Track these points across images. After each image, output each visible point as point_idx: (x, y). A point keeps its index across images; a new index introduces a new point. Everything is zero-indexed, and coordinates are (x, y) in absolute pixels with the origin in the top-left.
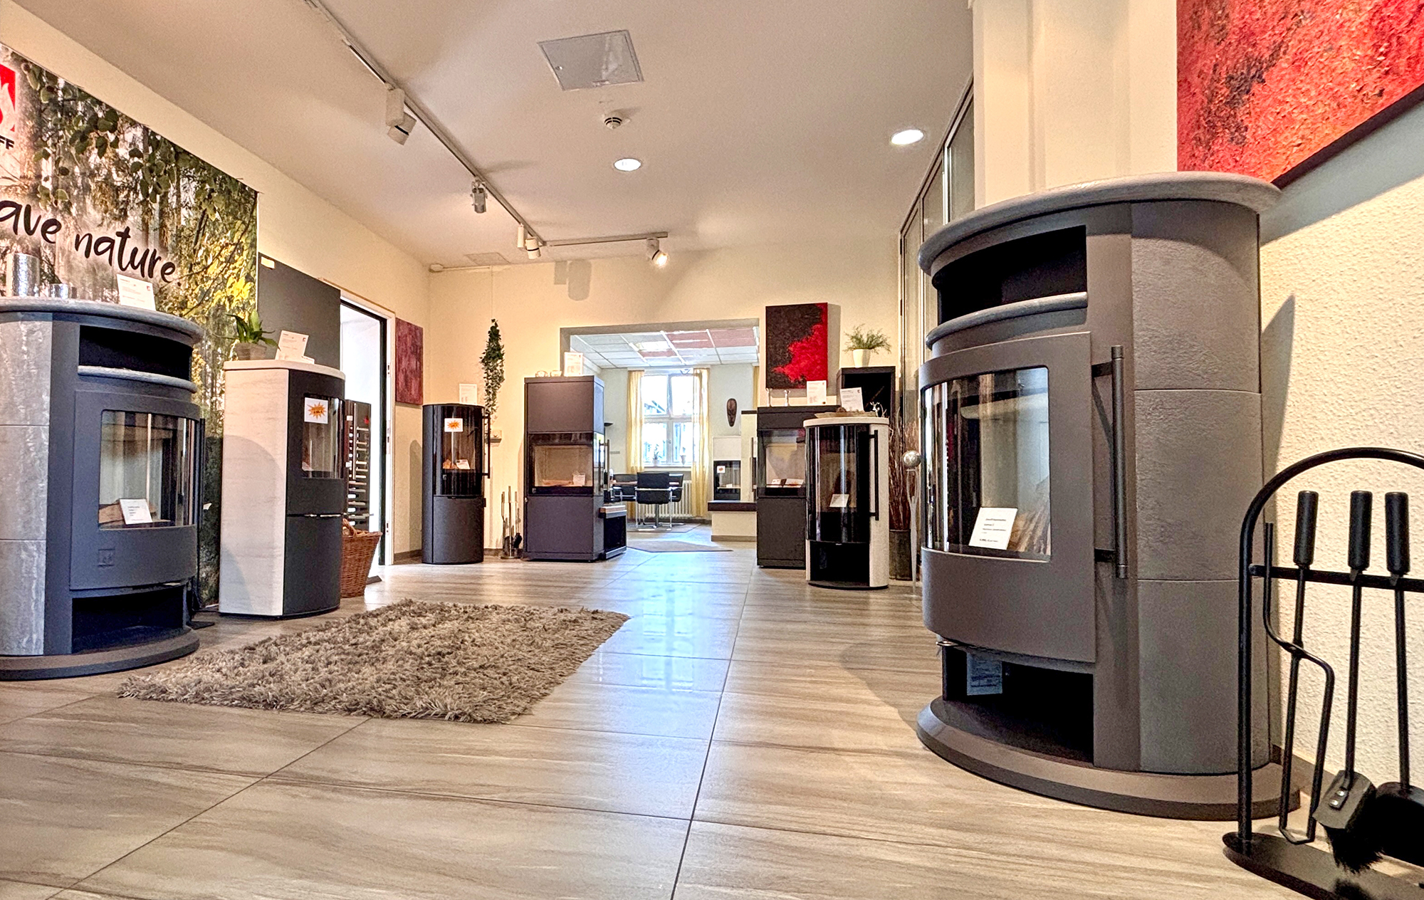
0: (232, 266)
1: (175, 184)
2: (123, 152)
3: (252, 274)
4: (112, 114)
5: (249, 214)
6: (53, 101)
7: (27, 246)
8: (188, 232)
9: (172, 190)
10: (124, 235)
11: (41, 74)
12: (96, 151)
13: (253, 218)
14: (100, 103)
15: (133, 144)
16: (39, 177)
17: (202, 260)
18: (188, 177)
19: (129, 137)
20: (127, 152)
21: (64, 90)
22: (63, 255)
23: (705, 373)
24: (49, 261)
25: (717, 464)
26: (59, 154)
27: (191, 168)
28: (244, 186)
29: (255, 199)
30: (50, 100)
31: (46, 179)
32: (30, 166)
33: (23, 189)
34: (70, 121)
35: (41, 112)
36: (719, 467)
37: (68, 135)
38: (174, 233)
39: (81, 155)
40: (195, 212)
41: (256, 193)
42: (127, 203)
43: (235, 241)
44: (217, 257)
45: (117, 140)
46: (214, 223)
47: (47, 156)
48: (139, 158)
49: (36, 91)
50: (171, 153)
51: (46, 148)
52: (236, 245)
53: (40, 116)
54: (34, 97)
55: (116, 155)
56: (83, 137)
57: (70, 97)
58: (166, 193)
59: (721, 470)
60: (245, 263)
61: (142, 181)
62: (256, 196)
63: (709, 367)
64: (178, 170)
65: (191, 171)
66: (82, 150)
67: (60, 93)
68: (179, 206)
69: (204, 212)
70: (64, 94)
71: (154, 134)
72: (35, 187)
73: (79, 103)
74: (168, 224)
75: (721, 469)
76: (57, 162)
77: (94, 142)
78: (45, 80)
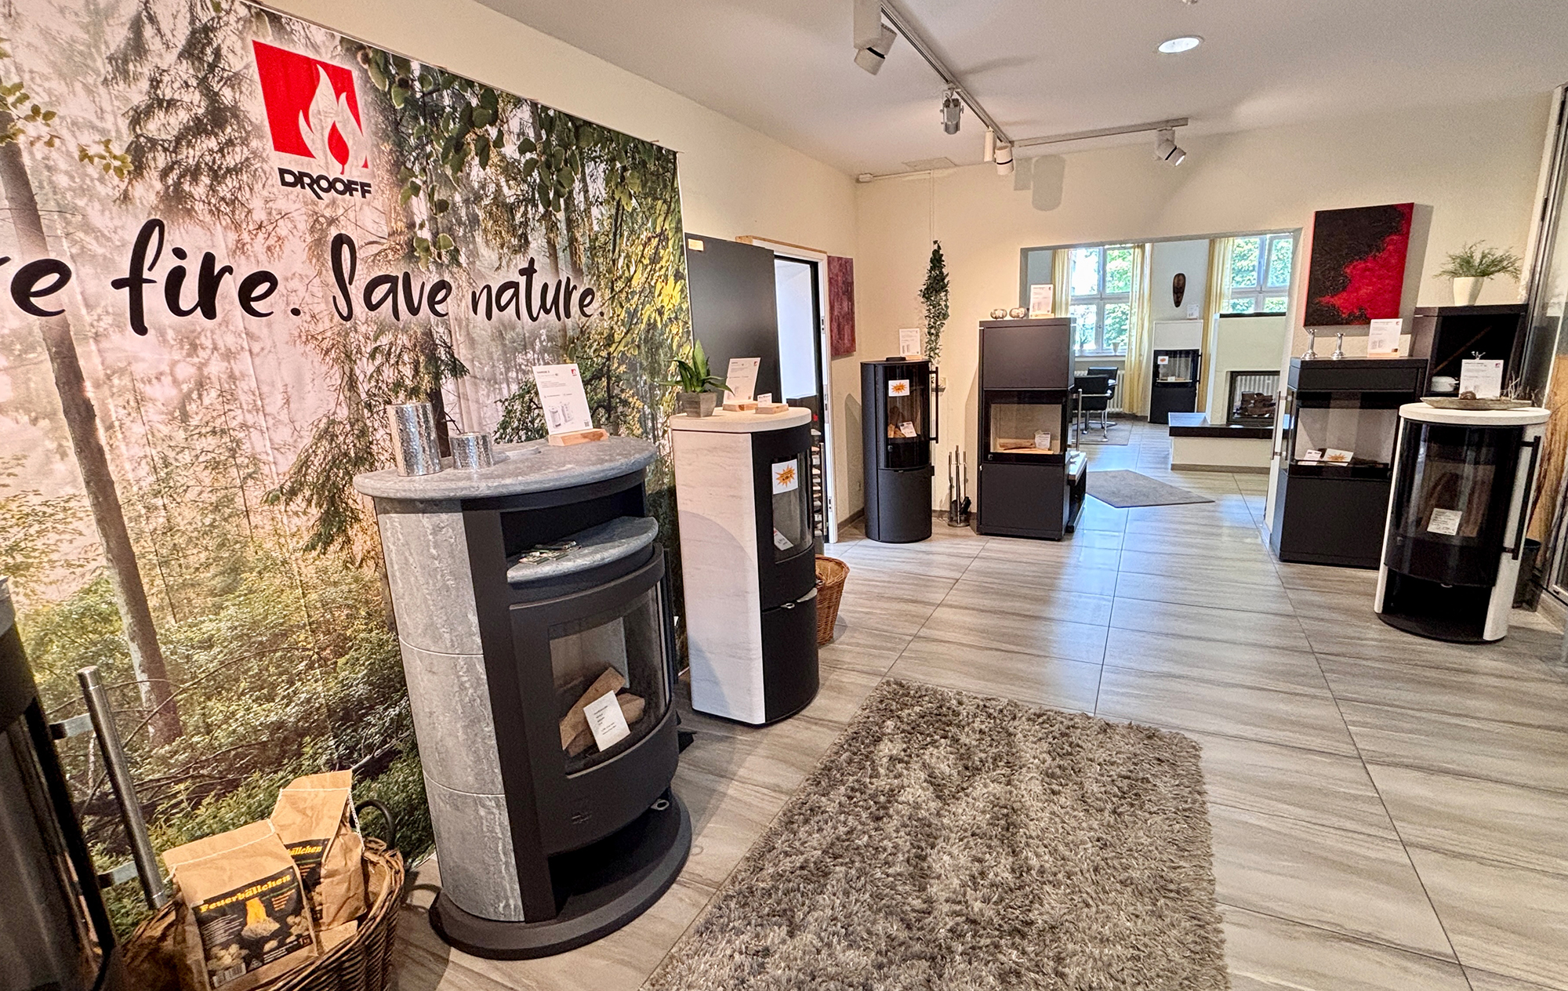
0: (658, 266)
1: (579, 176)
2: (510, 150)
3: (681, 270)
4: (489, 96)
5: (669, 188)
6: (410, 102)
7: (415, 332)
8: (602, 239)
9: (577, 185)
10: (529, 272)
11: (387, 62)
12: (477, 159)
13: (675, 190)
14: (470, 84)
15: (522, 133)
16: (411, 226)
17: (623, 273)
18: (593, 159)
19: (514, 124)
20: (516, 147)
21: (422, 79)
22: (460, 328)
23: (1149, 245)
24: (445, 343)
25: (1157, 353)
26: (432, 182)
27: (596, 145)
28: (660, 149)
29: (674, 163)
30: (406, 101)
31: (422, 226)
32: (398, 214)
33: (395, 251)
34: (438, 126)
35: (397, 124)
36: (1160, 358)
37: (437, 148)
38: (588, 245)
39: (459, 174)
40: (607, 207)
41: (675, 153)
42: (525, 224)
43: (658, 230)
44: (640, 261)
45: (501, 134)
46: (631, 215)
47: (416, 189)
48: (531, 152)
49: (385, 94)
50: (570, 130)
51: (414, 179)
52: (659, 235)
53: (397, 129)
54: (383, 101)
55: (503, 158)
56: (457, 146)
57: (431, 88)
58: (571, 192)
60: (672, 258)
61: (539, 185)
62: (675, 158)
64: (581, 153)
65: (597, 149)
66: (459, 166)
67: (417, 85)
68: (589, 204)
69: (618, 203)
70: (422, 86)
71: (545, 109)
72: (410, 243)
73: (445, 93)
74: (578, 235)
75: (1163, 360)
76: (431, 196)
77: (472, 147)
78: (393, 72)
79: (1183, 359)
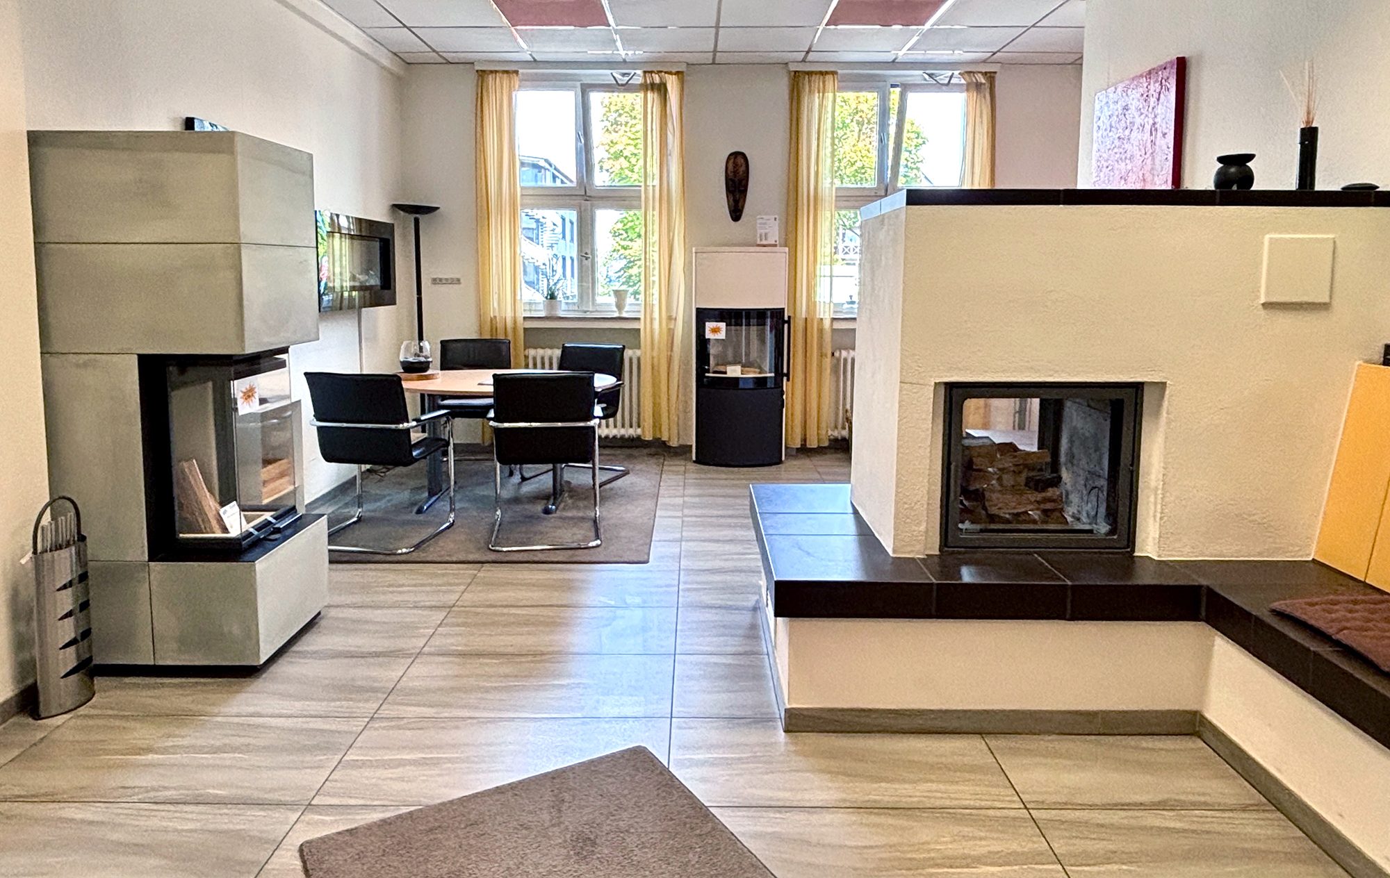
23: (672, 83)
25: (703, 315)
36: (709, 325)
59: (717, 331)
63: (683, 68)
75: (715, 331)
79: (754, 329)
